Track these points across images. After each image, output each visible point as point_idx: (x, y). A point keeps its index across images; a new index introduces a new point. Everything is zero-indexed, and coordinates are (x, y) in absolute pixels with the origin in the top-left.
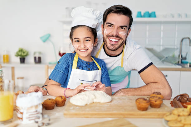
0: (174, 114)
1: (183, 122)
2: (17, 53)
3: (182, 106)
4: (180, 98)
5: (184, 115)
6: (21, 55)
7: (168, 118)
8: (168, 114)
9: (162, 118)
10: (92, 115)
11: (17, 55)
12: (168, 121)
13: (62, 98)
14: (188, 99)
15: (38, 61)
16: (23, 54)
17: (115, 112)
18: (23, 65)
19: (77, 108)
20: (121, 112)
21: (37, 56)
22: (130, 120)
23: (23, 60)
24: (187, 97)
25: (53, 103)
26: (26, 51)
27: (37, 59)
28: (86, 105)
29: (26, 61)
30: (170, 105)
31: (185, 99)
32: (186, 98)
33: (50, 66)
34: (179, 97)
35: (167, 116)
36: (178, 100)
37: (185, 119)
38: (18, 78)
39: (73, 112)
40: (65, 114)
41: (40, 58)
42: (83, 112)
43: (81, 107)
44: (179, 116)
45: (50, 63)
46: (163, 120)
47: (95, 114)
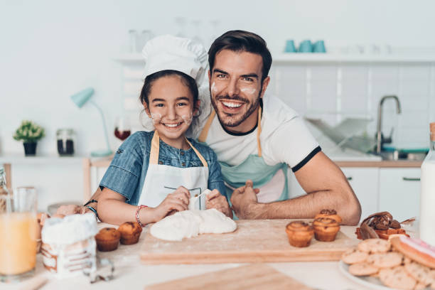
0: (361, 251)
1: (377, 263)
2: (18, 132)
3: (377, 236)
4: (373, 221)
5: (379, 252)
6: (27, 137)
7: (349, 260)
8: (351, 251)
9: (338, 261)
10: (198, 258)
11: (19, 137)
12: (350, 265)
13: (133, 227)
14: (390, 222)
15: (67, 149)
16: (31, 134)
17: (245, 251)
19: (168, 244)
20: (258, 251)
21: (64, 138)
22: (275, 266)
23: (31, 148)
24: (389, 219)
25: (116, 236)
26: (38, 127)
27: (65, 146)
28: (185, 239)
29: (38, 150)
30: (356, 236)
31: (385, 222)
32: (387, 221)
33: (94, 160)
34: (372, 219)
35: (347, 255)
36: (370, 226)
37: (381, 258)
39: (160, 252)
40: (142, 259)
41: (70, 143)
42: (181, 253)
43: (175, 243)
44: (370, 253)
45: (93, 155)
46: (340, 263)
47: (206, 257)
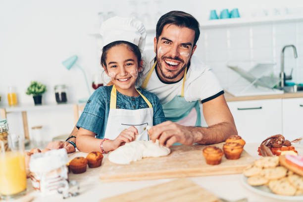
0: (257, 167)
1: (267, 176)
2: (28, 89)
3: (271, 153)
4: (271, 141)
5: (270, 167)
6: (34, 93)
7: (248, 173)
8: (250, 166)
9: (241, 173)
11: (30, 93)
12: (248, 177)
13: (97, 155)
14: (283, 142)
15: (62, 98)
16: (37, 90)
17: (173, 170)
18: (39, 107)
19: (119, 167)
20: (183, 169)
21: (60, 91)
23: (38, 100)
24: (282, 140)
25: (84, 163)
26: (42, 85)
27: (60, 97)
28: (132, 163)
29: (43, 101)
31: (279, 142)
32: (280, 141)
34: (269, 141)
35: (247, 170)
36: (267, 146)
37: (270, 173)
38: (33, 128)
40: (101, 178)
41: (64, 95)
43: (124, 166)
44: (263, 168)
45: (81, 102)
46: (241, 176)
47: (145, 175)
